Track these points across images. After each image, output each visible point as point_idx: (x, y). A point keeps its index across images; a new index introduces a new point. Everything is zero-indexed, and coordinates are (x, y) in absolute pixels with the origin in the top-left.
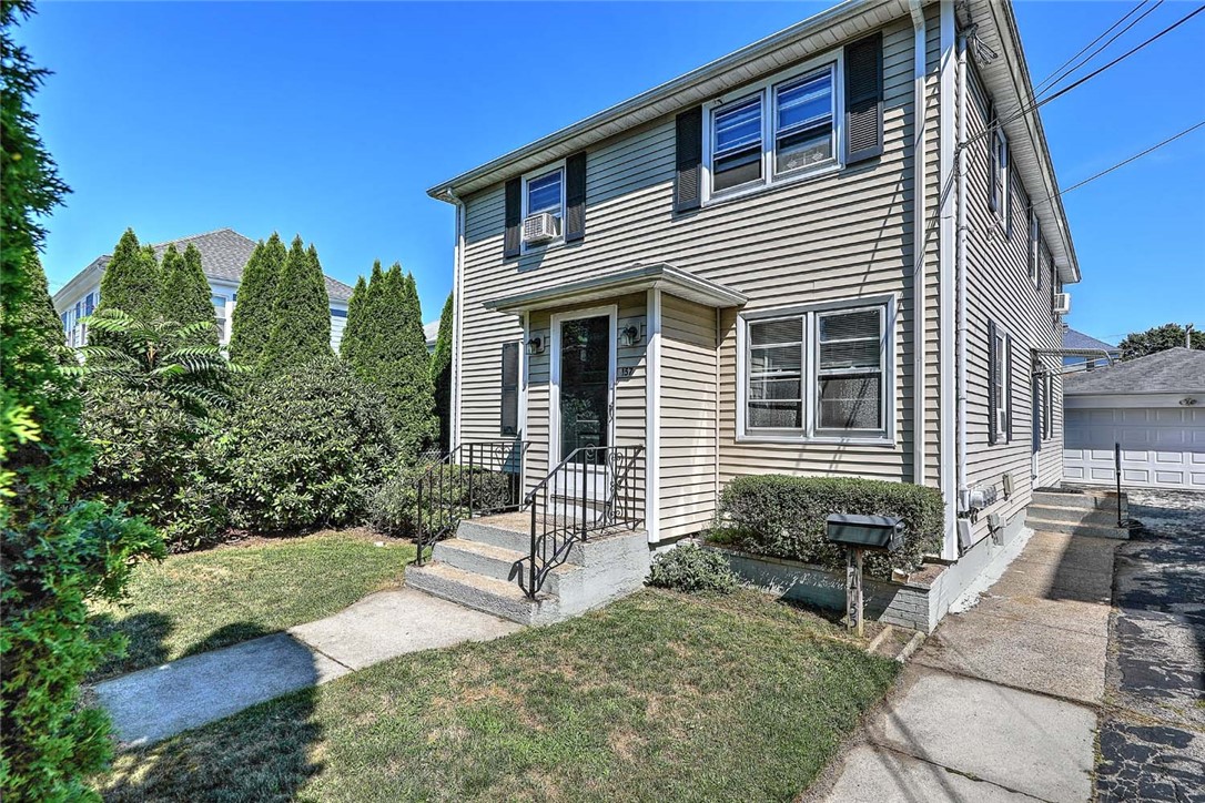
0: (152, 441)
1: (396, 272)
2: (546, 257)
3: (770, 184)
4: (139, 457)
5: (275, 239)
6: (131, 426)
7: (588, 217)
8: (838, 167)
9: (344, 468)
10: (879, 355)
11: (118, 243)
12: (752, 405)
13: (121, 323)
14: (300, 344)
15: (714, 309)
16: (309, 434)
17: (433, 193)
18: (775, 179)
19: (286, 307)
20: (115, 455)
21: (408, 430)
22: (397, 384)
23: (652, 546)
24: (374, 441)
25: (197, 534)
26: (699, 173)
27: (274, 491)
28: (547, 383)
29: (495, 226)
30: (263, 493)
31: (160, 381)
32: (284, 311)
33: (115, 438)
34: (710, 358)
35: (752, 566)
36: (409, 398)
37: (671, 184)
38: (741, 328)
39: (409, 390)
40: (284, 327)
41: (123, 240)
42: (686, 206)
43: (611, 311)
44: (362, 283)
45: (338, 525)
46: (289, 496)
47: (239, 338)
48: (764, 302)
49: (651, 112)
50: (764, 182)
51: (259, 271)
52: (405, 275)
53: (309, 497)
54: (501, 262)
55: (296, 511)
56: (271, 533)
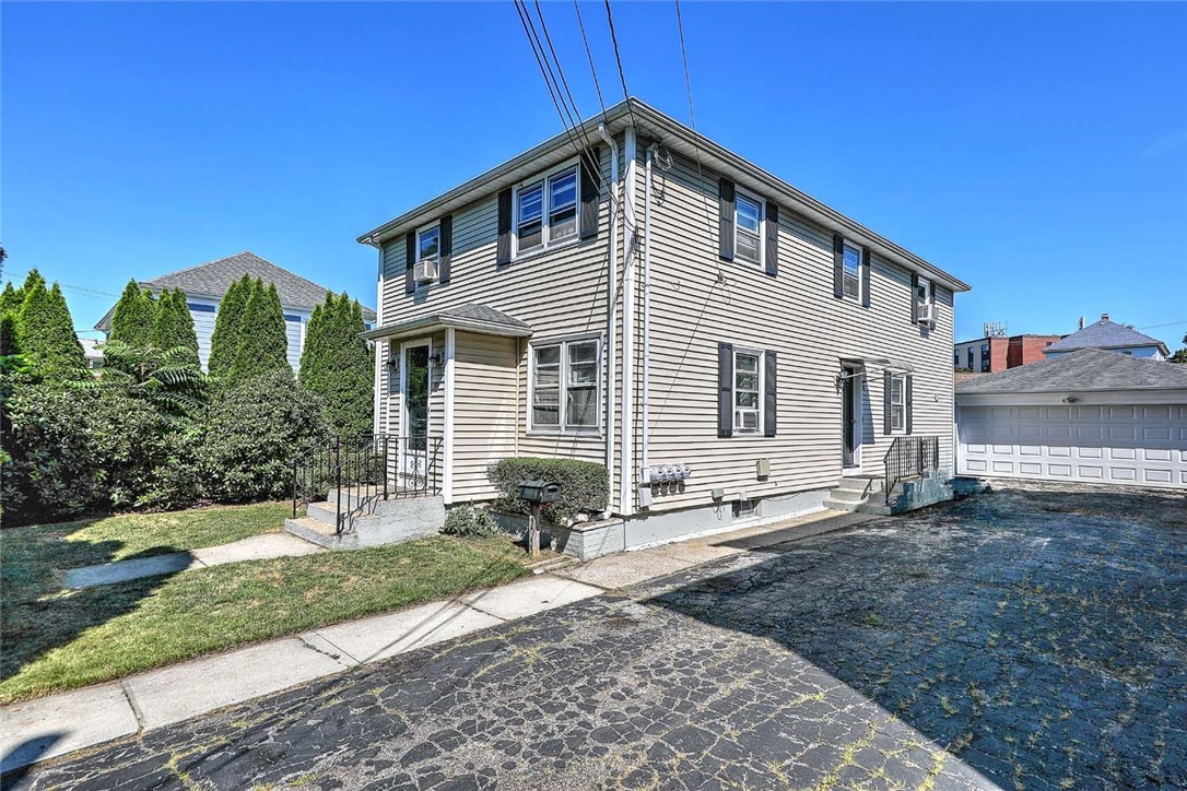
0: (134, 434)
1: (345, 299)
2: (430, 293)
3: (546, 248)
4: (127, 445)
5: (246, 278)
6: (120, 423)
7: (453, 264)
8: (577, 240)
9: (280, 454)
10: (595, 373)
11: (124, 290)
12: (535, 408)
13: (121, 349)
14: (259, 360)
15: (515, 338)
16: (254, 428)
17: (360, 240)
18: (549, 244)
19: (249, 332)
20: (109, 443)
21: (350, 426)
22: (342, 390)
23: (447, 507)
24: (310, 434)
25: (169, 500)
26: (509, 239)
27: (226, 470)
28: (398, 392)
29: (399, 268)
30: (217, 472)
31: (151, 389)
32: (247, 335)
33: (108, 431)
34: (513, 374)
35: (508, 520)
36: (351, 401)
37: (496, 244)
38: (530, 352)
39: (351, 394)
40: (247, 347)
41: (128, 288)
42: (504, 262)
43: (428, 342)
44: (318, 308)
45: (278, 497)
46: (236, 474)
47: (216, 356)
48: (541, 335)
49: (483, 190)
50: (543, 246)
51: (231, 305)
52: (352, 299)
53: (252, 476)
54: (404, 296)
55: (243, 486)
56: (227, 501)
